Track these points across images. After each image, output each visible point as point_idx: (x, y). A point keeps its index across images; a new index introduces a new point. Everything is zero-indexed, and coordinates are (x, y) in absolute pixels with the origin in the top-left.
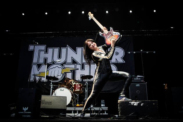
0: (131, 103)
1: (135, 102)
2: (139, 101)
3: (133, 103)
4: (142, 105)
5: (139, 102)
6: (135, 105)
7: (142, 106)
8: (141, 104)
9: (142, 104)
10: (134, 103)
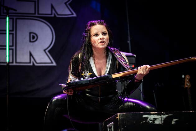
0: (147, 118)
1: (158, 114)
2: (167, 114)
3: (152, 117)
4: (173, 123)
5: (167, 116)
6: (157, 122)
7: (174, 125)
8: (172, 120)
9: (174, 120)
10: (155, 119)
